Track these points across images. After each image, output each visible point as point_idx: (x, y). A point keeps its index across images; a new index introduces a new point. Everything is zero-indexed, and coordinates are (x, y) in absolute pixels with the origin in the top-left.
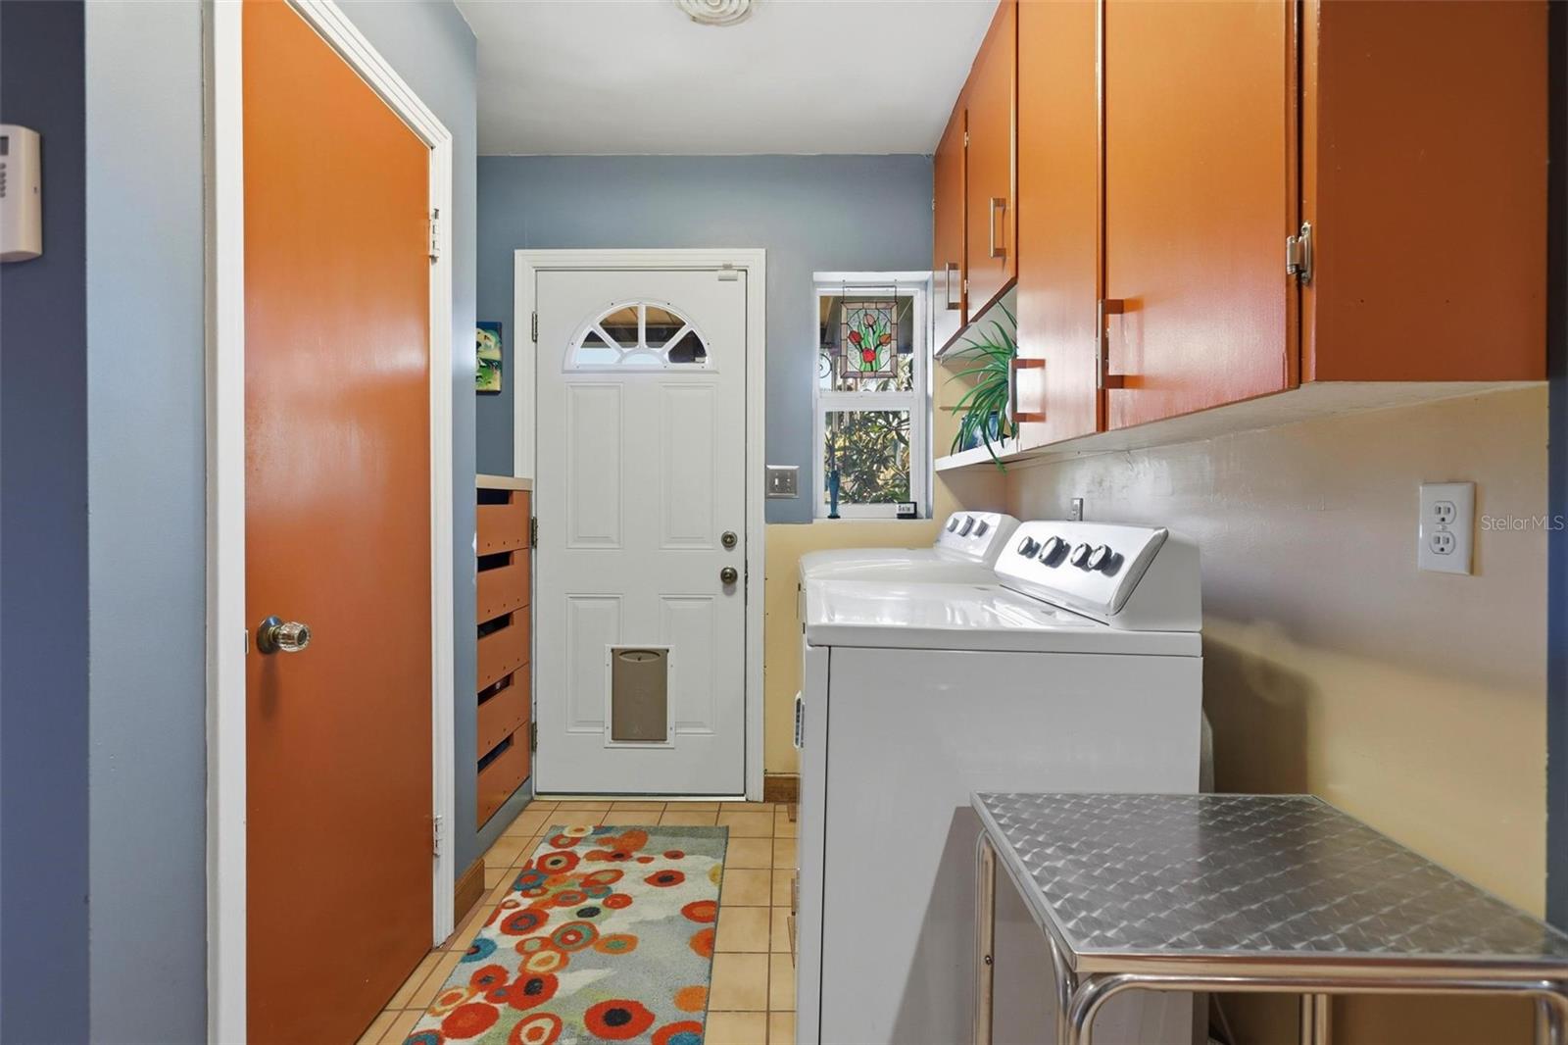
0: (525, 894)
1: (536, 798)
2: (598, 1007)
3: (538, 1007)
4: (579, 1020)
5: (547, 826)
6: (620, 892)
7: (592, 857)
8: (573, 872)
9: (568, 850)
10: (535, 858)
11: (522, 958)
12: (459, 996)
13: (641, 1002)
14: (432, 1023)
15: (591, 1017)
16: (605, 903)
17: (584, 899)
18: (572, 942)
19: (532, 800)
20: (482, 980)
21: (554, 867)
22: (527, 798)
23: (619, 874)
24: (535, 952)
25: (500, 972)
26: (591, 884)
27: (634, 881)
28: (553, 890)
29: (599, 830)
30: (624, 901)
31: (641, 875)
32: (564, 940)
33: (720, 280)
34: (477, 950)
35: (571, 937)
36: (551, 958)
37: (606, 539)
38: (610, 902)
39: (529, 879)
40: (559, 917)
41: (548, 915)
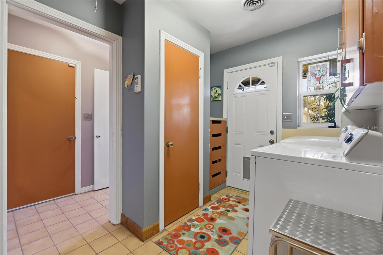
0: (217, 203)
1: (227, 187)
2: (222, 227)
3: (212, 223)
4: (218, 228)
5: (227, 193)
6: (236, 209)
7: (233, 201)
8: (228, 202)
9: (229, 198)
10: (222, 198)
11: (212, 214)
12: (200, 216)
13: (230, 230)
14: (194, 218)
15: (220, 229)
16: (232, 210)
17: (228, 208)
18: (222, 215)
19: (226, 187)
20: (204, 215)
21: (225, 200)
22: (225, 186)
23: (237, 206)
24: (215, 214)
25: (207, 215)
26: (230, 206)
27: (239, 208)
28: (223, 204)
29: (237, 196)
30: (236, 211)
31: (242, 208)
32: (221, 214)
33: (270, 67)
34: (205, 210)
35: (222, 214)
36: (217, 216)
37: (242, 132)
38: (233, 210)
39: (219, 201)
40: (222, 209)
41: (220, 208)
